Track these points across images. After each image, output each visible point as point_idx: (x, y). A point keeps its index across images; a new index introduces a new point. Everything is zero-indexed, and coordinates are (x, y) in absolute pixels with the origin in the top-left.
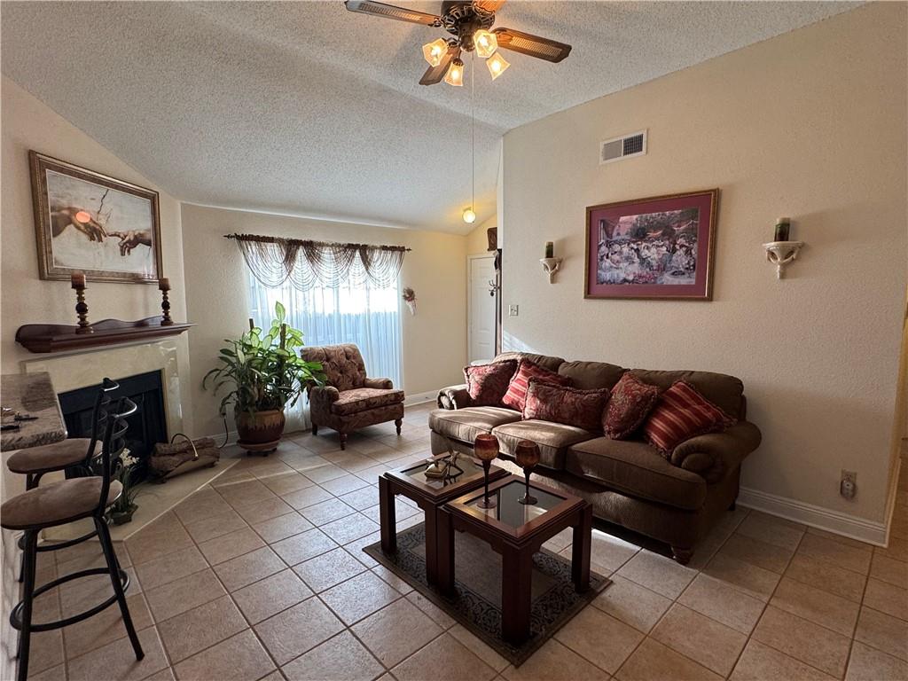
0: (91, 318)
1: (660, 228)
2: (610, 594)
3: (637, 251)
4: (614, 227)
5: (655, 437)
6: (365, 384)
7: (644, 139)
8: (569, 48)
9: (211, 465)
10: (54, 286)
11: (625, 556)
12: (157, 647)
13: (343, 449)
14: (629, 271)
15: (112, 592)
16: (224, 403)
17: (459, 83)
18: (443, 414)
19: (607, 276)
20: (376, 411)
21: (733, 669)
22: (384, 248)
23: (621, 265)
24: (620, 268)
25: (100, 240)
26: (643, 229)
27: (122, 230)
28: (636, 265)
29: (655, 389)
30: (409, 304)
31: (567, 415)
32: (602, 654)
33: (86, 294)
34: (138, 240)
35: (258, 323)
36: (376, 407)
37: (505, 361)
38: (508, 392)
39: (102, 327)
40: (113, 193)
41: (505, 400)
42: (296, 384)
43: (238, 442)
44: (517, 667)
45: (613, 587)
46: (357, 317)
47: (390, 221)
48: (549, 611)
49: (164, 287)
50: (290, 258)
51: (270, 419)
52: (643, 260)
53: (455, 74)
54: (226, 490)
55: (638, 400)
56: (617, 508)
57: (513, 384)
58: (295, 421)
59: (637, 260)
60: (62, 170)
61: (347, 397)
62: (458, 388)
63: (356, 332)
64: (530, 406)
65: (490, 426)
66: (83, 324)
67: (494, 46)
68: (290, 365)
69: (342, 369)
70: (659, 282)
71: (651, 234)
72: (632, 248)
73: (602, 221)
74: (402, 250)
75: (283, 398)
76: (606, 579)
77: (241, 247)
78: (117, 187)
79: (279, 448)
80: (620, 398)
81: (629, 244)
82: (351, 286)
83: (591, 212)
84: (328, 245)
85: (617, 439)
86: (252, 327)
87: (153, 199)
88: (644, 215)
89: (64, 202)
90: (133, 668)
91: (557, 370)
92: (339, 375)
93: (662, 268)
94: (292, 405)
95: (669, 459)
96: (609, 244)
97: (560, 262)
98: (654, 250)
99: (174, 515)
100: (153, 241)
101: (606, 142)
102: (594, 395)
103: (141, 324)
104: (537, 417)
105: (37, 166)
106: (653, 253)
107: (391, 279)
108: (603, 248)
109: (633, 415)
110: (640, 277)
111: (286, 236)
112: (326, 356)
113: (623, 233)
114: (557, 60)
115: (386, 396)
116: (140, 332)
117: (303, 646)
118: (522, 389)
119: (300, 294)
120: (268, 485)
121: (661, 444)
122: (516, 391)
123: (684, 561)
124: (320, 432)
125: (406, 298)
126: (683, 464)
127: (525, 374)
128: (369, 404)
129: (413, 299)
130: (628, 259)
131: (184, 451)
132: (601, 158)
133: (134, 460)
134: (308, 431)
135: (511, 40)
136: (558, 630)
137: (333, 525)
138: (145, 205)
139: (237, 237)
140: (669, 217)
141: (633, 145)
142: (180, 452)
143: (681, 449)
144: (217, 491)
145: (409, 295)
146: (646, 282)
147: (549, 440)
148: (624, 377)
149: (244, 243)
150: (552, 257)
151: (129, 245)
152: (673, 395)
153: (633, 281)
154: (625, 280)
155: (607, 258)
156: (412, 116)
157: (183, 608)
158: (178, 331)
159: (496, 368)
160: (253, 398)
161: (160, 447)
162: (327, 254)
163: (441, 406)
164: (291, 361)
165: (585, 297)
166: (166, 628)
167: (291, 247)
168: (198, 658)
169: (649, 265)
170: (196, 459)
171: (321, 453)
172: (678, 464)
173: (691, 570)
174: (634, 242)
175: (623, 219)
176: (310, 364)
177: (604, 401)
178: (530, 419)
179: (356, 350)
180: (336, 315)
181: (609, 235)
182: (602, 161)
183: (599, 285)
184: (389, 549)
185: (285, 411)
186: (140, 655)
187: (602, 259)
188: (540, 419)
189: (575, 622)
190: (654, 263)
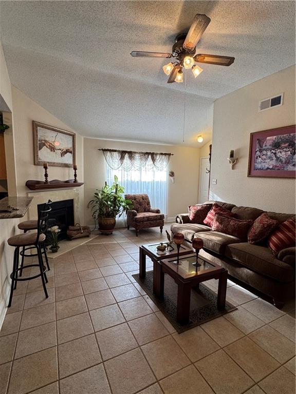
0: (49, 179)
1: (287, 142)
2: (234, 314)
3: (275, 154)
4: (263, 142)
5: (271, 245)
6: (149, 211)
7: (282, 98)
8: (234, 58)
9: (88, 236)
10: (39, 167)
11: (249, 299)
12: (53, 295)
13: (137, 236)
14: (270, 164)
15: (39, 273)
16: (94, 213)
17: (181, 81)
18: (176, 225)
19: (259, 166)
20: (152, 222)
21: (287, 361)
22: (162, 154)
23: (266, 161)
24: (266, 162)
25: (54, 151)
26: (279, 143)
27: (62, 148)
28: (274, 160)
29: (275, 222)
30: (172, 178)
31: (230, 231)
32: (220, 338)
33: (48, 170)
34: (67, 151)
35: (109, 183)
36: (152, 220)
37: (207, 204)
38: (206, 218)
39: (53, 182)
40: (60, 134)
41: (205, 222)
42: (121, 208)
43: (99, 229)
44: (179, 333)
45: (237, 311)
46: (148, 183)
47: (165, 142)
48: (202, 315)
49: (75, 169)
50: (122, 158)
51: (110, 221)
52: (278, 158)
53: (179, 77)
54: (90, 246)
55: (266, 226)
56: (247, 276)
57: (209, 215)
58: (120, 223)
59: (274, 158)
60: (43, 127)
61: (140, 215)
62: (185, 215)
63: (147, 189)
64: (214, 225)
65: (194, 232)
66: (46, 181)
67: (193, 63)
68: (119, 201)
69: (140, 204)
70: (285, 169)
71: (283, 145)
72: (272, 152)
73: (258, 139)
74: (169, 155)
75: (115, 214)
76: (235, 307)
77: (104, 154)
78: (61, 132)
79: (113, 233)
80: (257, 225)
81: (271, 150)
82: (147, 170)
83: (252, 135)
84: (137, 153)
85: (253, 244)
86: (106, 185)
87: (73, 136)
88: (279, 136)
89: (43, 138)
90: (44, 300)
91: (231, 210)
92: (139, 206)
93: (288, 162)
94: (120, 216)
95: (276, 256)
96: (261, 151)
97: (237, 159)
98: (283, 153)
99: (71, 253)
100: (73, 152)
101: (262, 101)
102: (245, 222)
103: (67, 182)
104: (217, 230)
105: (35, 126)
106: (283, 155)
107: (164, 167)
108: (258, 153)
109: (262, 233)
110: (276, 166)
111: (121, 149)
112: (134, 198)
113: (268, 145)
114: (228, 65)
115: (156, 216)
116: (67, 185)
117: (99, 306)
118: (212, 217)
119: (126, 173)
120: (106, 246)
121: (274, 248)
122: (210, 218)
123: (280, 307)
124: (130, 229)
125: (170, 175)
126: (283, 260)
127: (215, 211)
128: (148, 218)
129: (173, 176)
130: (270, 158)
131: (78, 230)
132: (259, 109)
133: (59, 230)
134: (125, 228)
135: (204, 59)
136: (203, 323)
137: (124, 264)
138: (70, 138)
139: (103, 150)
140: (293, 136)
141: (276, 101)
142: (77, 230)
143: (283, 252)
144: (87, 246)
145: (172, 174)
146: (279, 169)
147: (218, 241)
148: (262, 215)
149: (105, 152)
150: (233, 157)
151: (64, 153)
152: (285, 226)
153: (272, 169)
154: (268, 168)
155: (260, 157)
156: (170, 97)
157: (65, 284)
158: (80, 185)
159: (202, 207)
160: (104, 212)
161: (71, 227)
162: (137, 156)
163: (177, 222)
164: (119, 199)
165: (248, 176)
166: (57, 290)
167: (123, 153)
168: (64, 302)
169: (281, 161)
170: (82, 233)
171: (129, 237)
172: (281, 259)
173: (282, 312)
174: (273, 149)
175: (268, 138)
176: (127, 201)
177: (249, 226)
178: (214, 231)
179: (147, 196)
180: (140, 182)
181: (261, 146)
182: (259, 110)
183: (255, 171)
184: (142, 277)
185: (116, 219)
186: (47, 297)
187: (257, 158)
188: (218, 231)
189: (212, 322)
190: (283, 160)
